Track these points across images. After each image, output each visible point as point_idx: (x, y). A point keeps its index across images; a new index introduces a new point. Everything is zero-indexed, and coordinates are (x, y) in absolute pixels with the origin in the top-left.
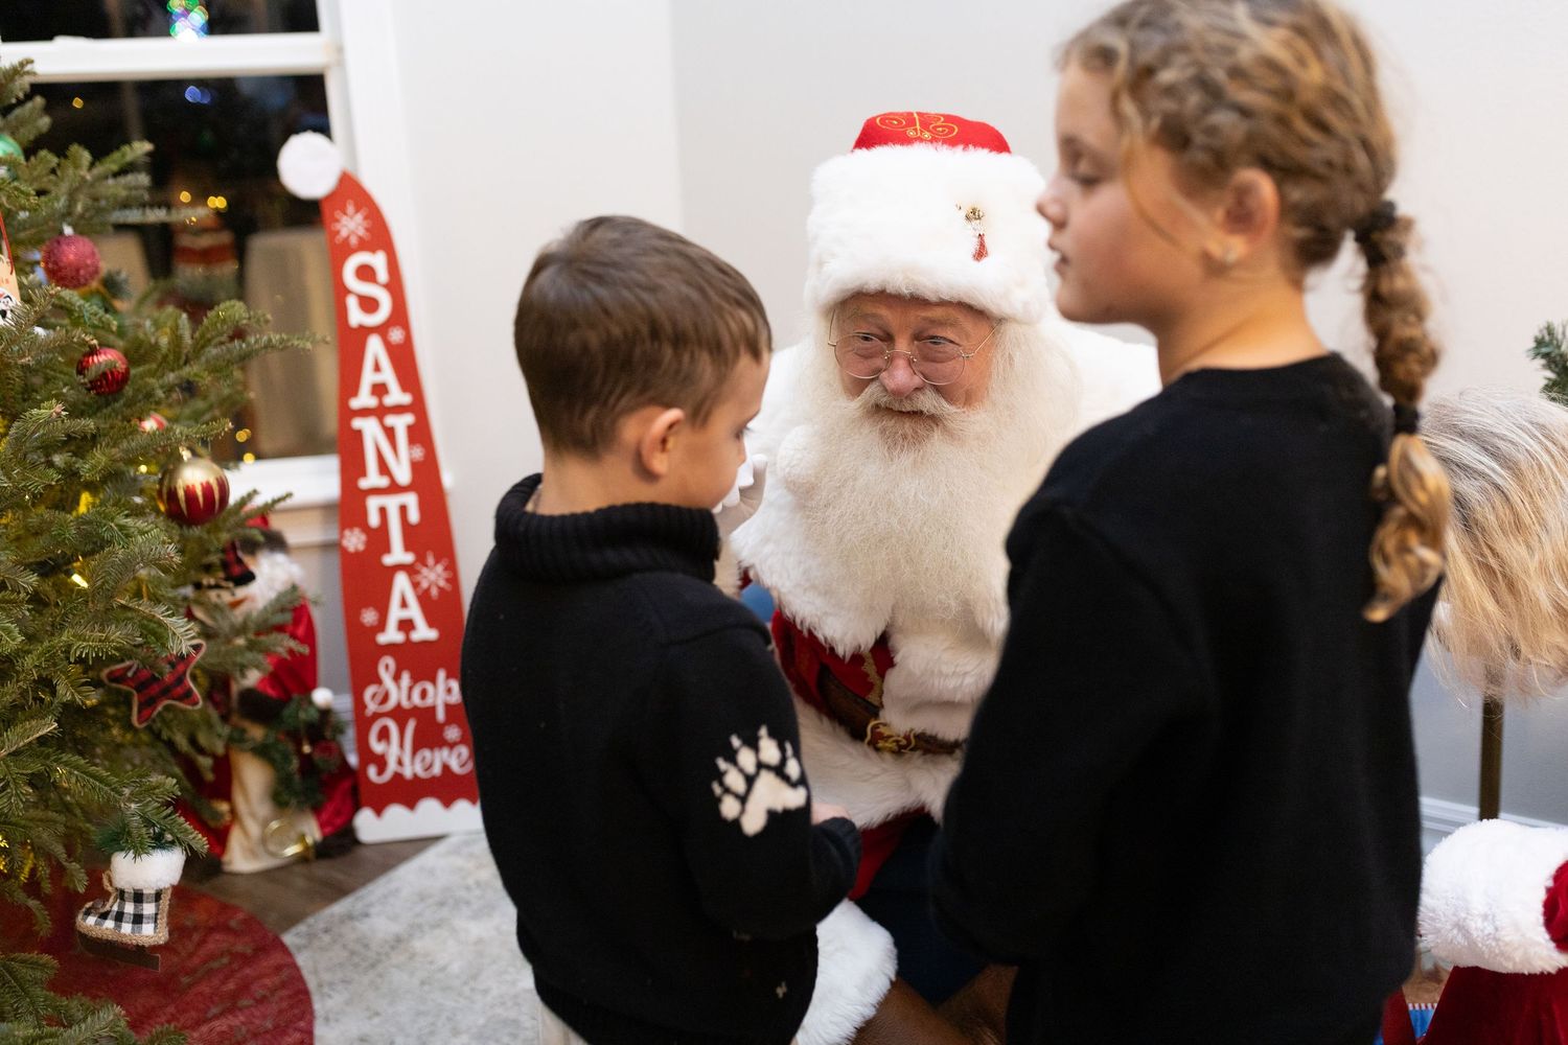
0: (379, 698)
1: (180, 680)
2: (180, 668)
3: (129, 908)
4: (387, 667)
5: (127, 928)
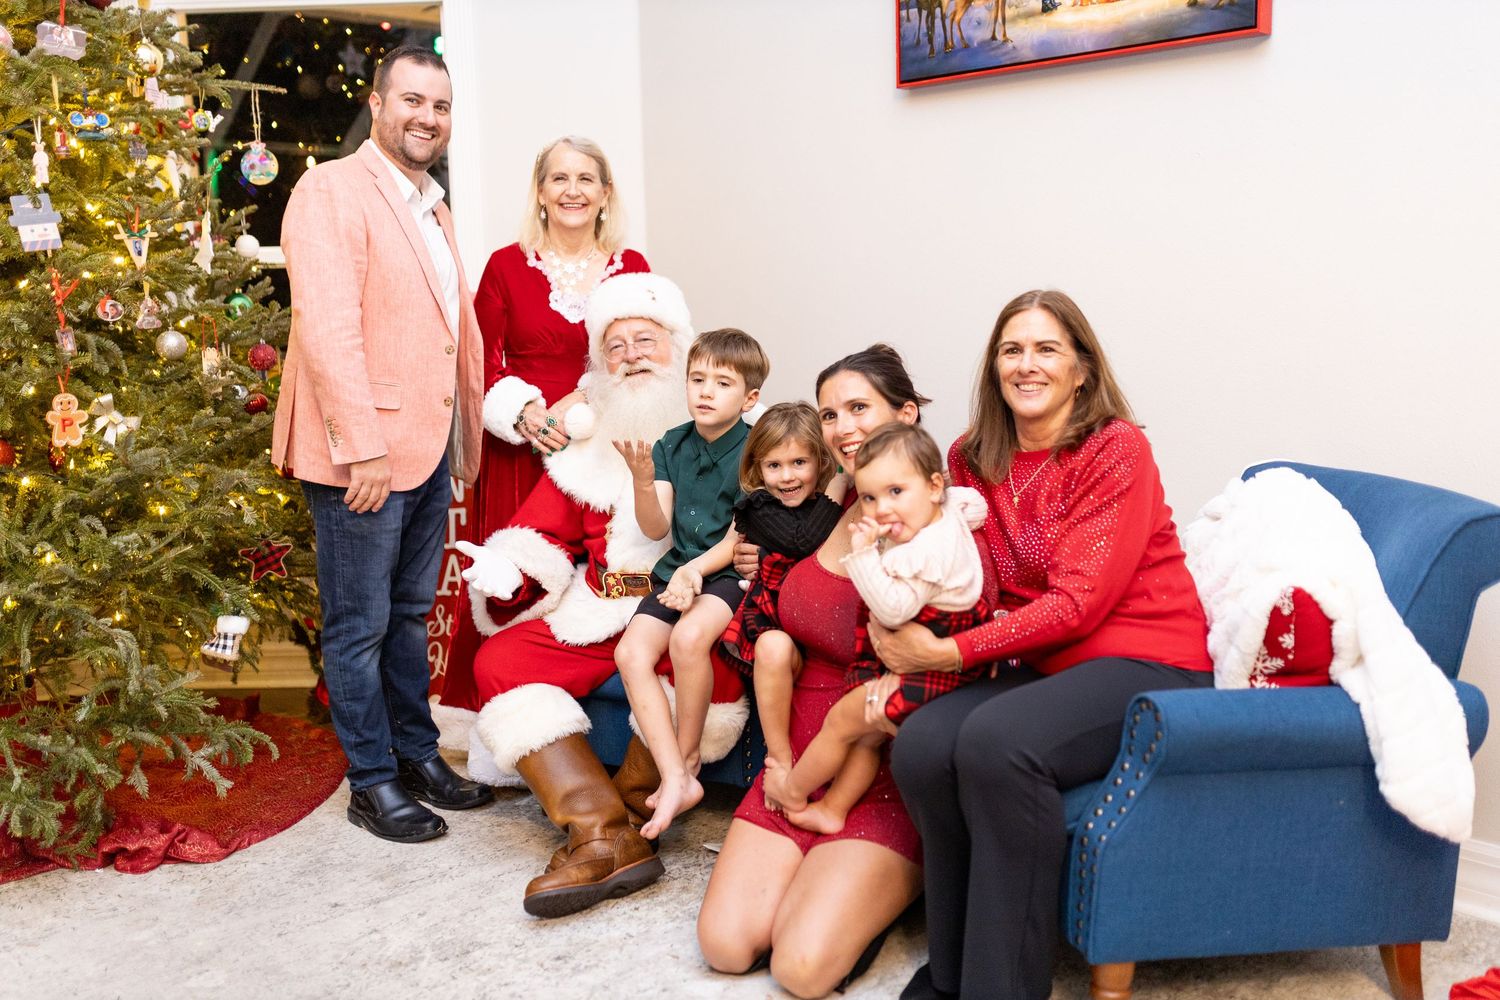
0: (434, 628)
1: (278, 561)
2: (277, 555)
3: (222, 642)
4: (440, 609)
5: (220, 650)
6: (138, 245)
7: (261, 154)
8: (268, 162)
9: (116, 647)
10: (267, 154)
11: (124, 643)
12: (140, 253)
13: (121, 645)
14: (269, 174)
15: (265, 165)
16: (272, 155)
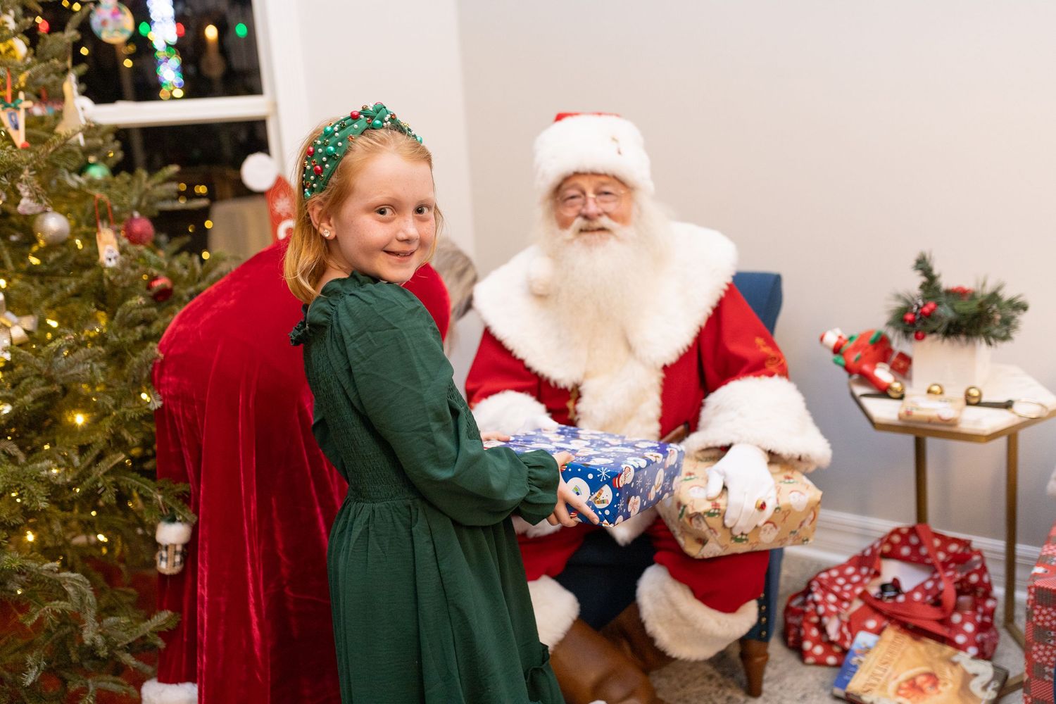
6: (13, 118)
7: (113, 8)
8: (121, 17)
9: (65, 596)
10: (119, 9)
11: (73, 586)
12: (16, 127)
13: (70, 590)
14: (122, 31)
15: (118, 21)
16: (126, 10)
